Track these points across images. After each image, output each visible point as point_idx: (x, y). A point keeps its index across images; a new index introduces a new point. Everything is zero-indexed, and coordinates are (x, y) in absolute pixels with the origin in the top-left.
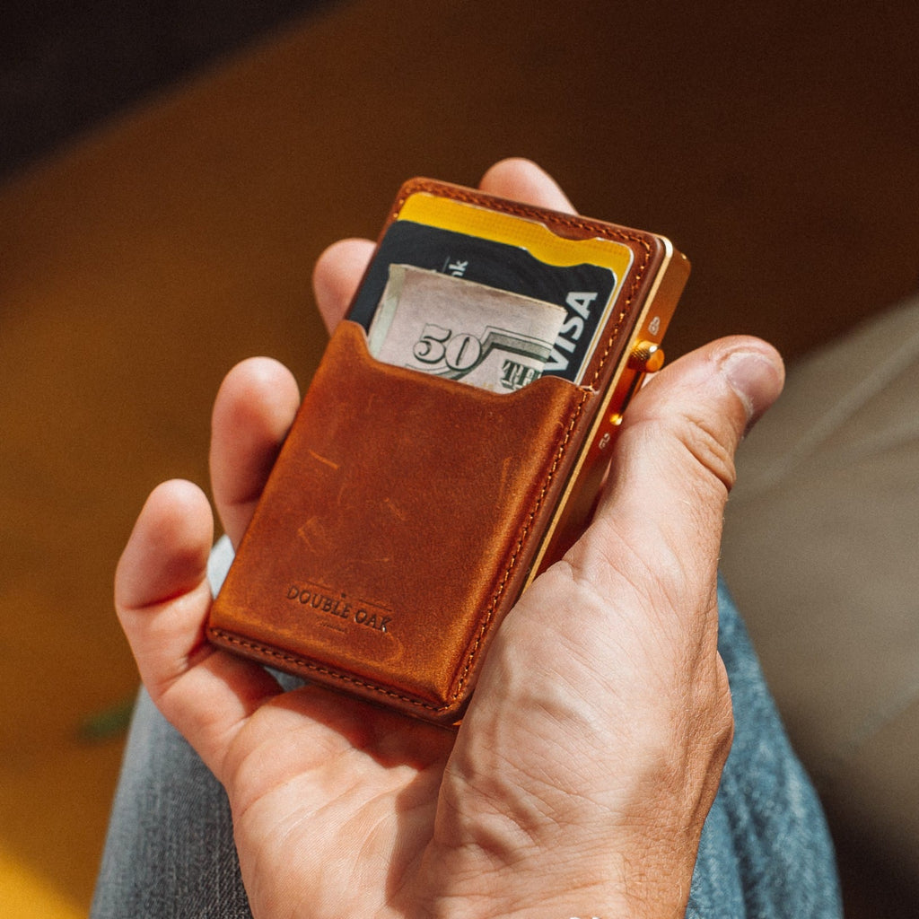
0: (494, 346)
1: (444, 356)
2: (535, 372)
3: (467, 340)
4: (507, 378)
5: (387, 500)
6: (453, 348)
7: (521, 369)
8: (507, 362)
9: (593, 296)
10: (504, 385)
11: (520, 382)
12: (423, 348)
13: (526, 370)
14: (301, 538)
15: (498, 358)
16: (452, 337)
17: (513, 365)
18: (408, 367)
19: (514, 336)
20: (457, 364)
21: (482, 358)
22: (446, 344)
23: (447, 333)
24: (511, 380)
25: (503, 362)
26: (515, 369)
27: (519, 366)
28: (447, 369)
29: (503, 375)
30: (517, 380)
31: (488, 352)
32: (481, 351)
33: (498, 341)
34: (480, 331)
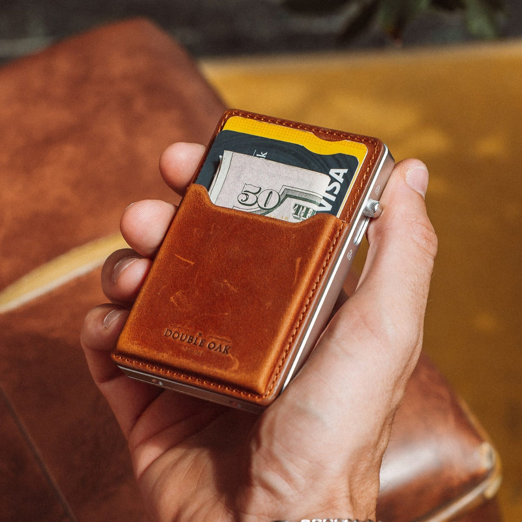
0: (287, 196)
1: (257, 202)
2: (313, 210)
3: (271, 192)
4: (296, 214)
5: (226, 281)
6: (262, 197)
7: (305, 208)
8: (296, 205)
9: (346, 171)
10: (295, 218)
11: (305, 216)
12: (244, 198)
13: (308, 209)
14: (172, 302)
15: (290, 203)
16: (261, 191)
17: (299, 206)
18: (234, 208)
19: (300, 190)
20: (265, 206)
21: (280, 203)
22: (257, 195)
23: (259, 189)
24: (298, 214)
25: (293, 205)
26: (301, 208)
27: (303, 207)
28: (259, 209)
29: (294, 212)
30: (302, 215)
31: (284, 199)
32: (280, 199)
33: (290, 193)
34: (278, 188)
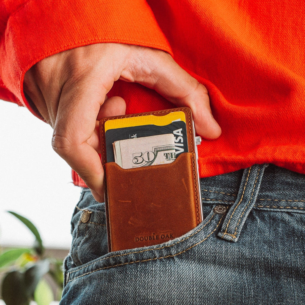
0: (157, 151)
1: (143, 160)
2: (174, 153)
3: (148, 153)
4: (167, 158)
6: (145, 157)
7: (170, 154)
8: (164, 154)
9: (181, 129)
10: (168, 160)
11: (172, 157)
12: (136, 160)
13: (171, 154)
15: (161, 155)
16: (143, 154)
17: (167, 154)
18: (134, 167)
19: (163, 146)
20: (149, 160)
21: (156, 156)
22: (142, 157)
23: (141, 154)
24: (168, 158)
25: (163, 155)
26: (168, 154)
27: (169, 154)
28: (147, 163)
29: (166, 158)
30: (170, 157)
31: (157, 154)
32: (154, 154)
33: (158, 149)
34: (151, 149)
